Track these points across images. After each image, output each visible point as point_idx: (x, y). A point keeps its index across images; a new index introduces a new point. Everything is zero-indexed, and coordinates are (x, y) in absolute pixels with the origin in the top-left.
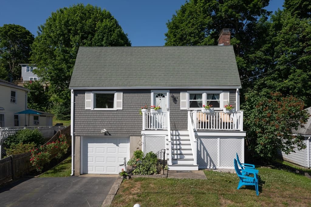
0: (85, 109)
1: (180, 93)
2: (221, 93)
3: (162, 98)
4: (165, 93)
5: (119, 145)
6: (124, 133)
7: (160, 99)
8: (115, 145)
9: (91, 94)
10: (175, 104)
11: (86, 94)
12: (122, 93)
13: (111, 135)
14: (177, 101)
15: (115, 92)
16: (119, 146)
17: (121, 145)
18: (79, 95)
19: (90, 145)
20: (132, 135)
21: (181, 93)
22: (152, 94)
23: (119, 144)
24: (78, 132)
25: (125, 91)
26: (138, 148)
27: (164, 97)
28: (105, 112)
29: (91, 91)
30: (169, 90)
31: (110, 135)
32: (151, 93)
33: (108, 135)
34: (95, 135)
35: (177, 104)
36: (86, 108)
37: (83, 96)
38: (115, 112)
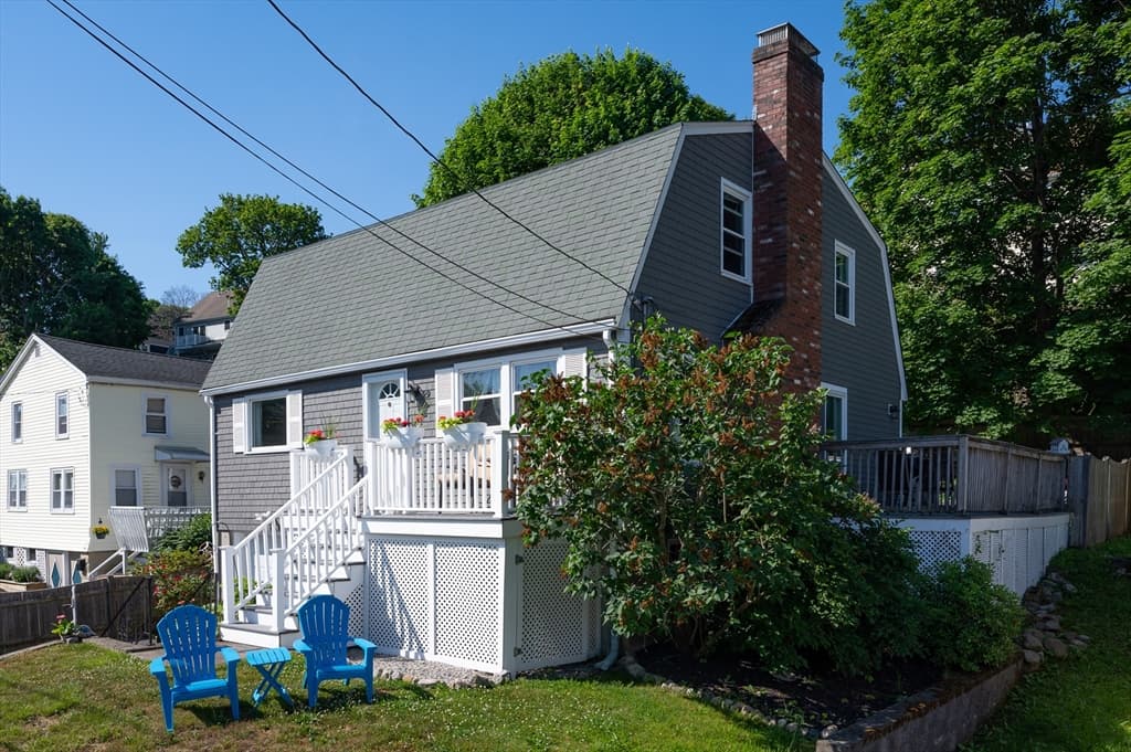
0: (234, 452)
1: (433, 376)
2: (558, 355)
3: (393, 400)
7: (390, 405)
9: (243, 404)
11: (234, 405)
12: (300, 395)
14: (427, 406)
15: (287, 391)
21: (436, 376)
22: (365, 388)
24: (225, 521)
25: (309, 386)
28: (272, 459)
29: (244, 397)
30: (402, 370)
32: (362, 387)
35: (429, 418)
36: (235, 449)
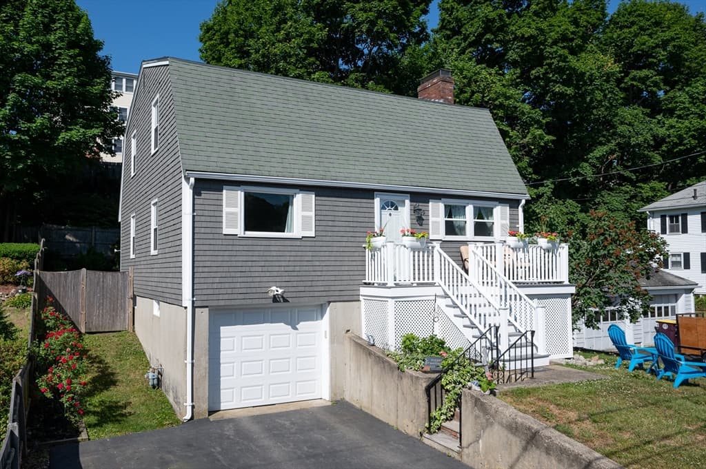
0: (224, 233)
1: (428, 202)
2: (496, 206)
3: (393, 212)
4: (398, 201)
5: (297, 326)
6: (316, 294)
7: (390, 215)
8: (290, 327)
9: (239, 192)
10: (420, 227)
11: (224, 191)
12: (314, 196)
13: (288, 301)
14: (423, 220)
16: (297, 329)
17: (302, 325)
18: (205, 194)
19: (224, 330)
20: (337, 299)
21: (430, 203)
22: (377, 201)
23: (298, 323)
24: (205, 298)
25: (320, 191)
26: (349, 331)
27: (396, 209)
28: (273, 243)
29: (239, 186)
30: (409, 195)
31: (285, 300)
32: (375, 200)
33: (280, 302)
34: (249, 302)
35: (424, 227)
36: (226, 231)
37: (215, 197)
38: (298, 243)
